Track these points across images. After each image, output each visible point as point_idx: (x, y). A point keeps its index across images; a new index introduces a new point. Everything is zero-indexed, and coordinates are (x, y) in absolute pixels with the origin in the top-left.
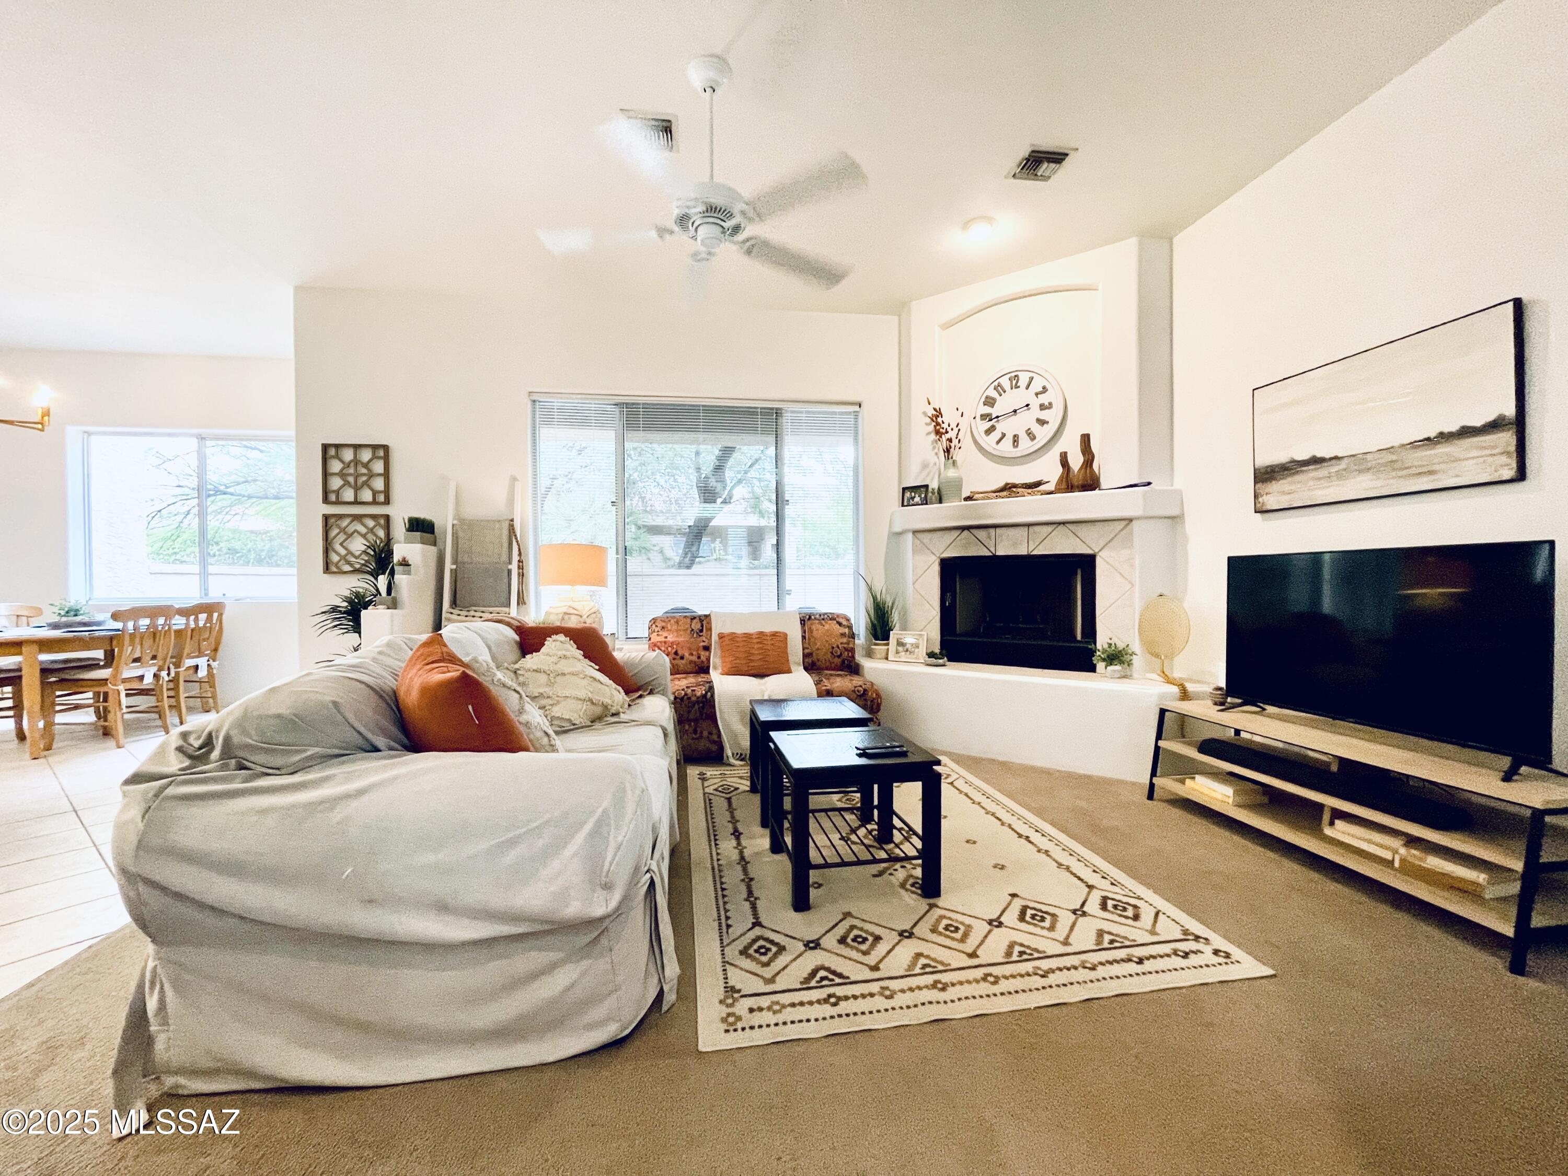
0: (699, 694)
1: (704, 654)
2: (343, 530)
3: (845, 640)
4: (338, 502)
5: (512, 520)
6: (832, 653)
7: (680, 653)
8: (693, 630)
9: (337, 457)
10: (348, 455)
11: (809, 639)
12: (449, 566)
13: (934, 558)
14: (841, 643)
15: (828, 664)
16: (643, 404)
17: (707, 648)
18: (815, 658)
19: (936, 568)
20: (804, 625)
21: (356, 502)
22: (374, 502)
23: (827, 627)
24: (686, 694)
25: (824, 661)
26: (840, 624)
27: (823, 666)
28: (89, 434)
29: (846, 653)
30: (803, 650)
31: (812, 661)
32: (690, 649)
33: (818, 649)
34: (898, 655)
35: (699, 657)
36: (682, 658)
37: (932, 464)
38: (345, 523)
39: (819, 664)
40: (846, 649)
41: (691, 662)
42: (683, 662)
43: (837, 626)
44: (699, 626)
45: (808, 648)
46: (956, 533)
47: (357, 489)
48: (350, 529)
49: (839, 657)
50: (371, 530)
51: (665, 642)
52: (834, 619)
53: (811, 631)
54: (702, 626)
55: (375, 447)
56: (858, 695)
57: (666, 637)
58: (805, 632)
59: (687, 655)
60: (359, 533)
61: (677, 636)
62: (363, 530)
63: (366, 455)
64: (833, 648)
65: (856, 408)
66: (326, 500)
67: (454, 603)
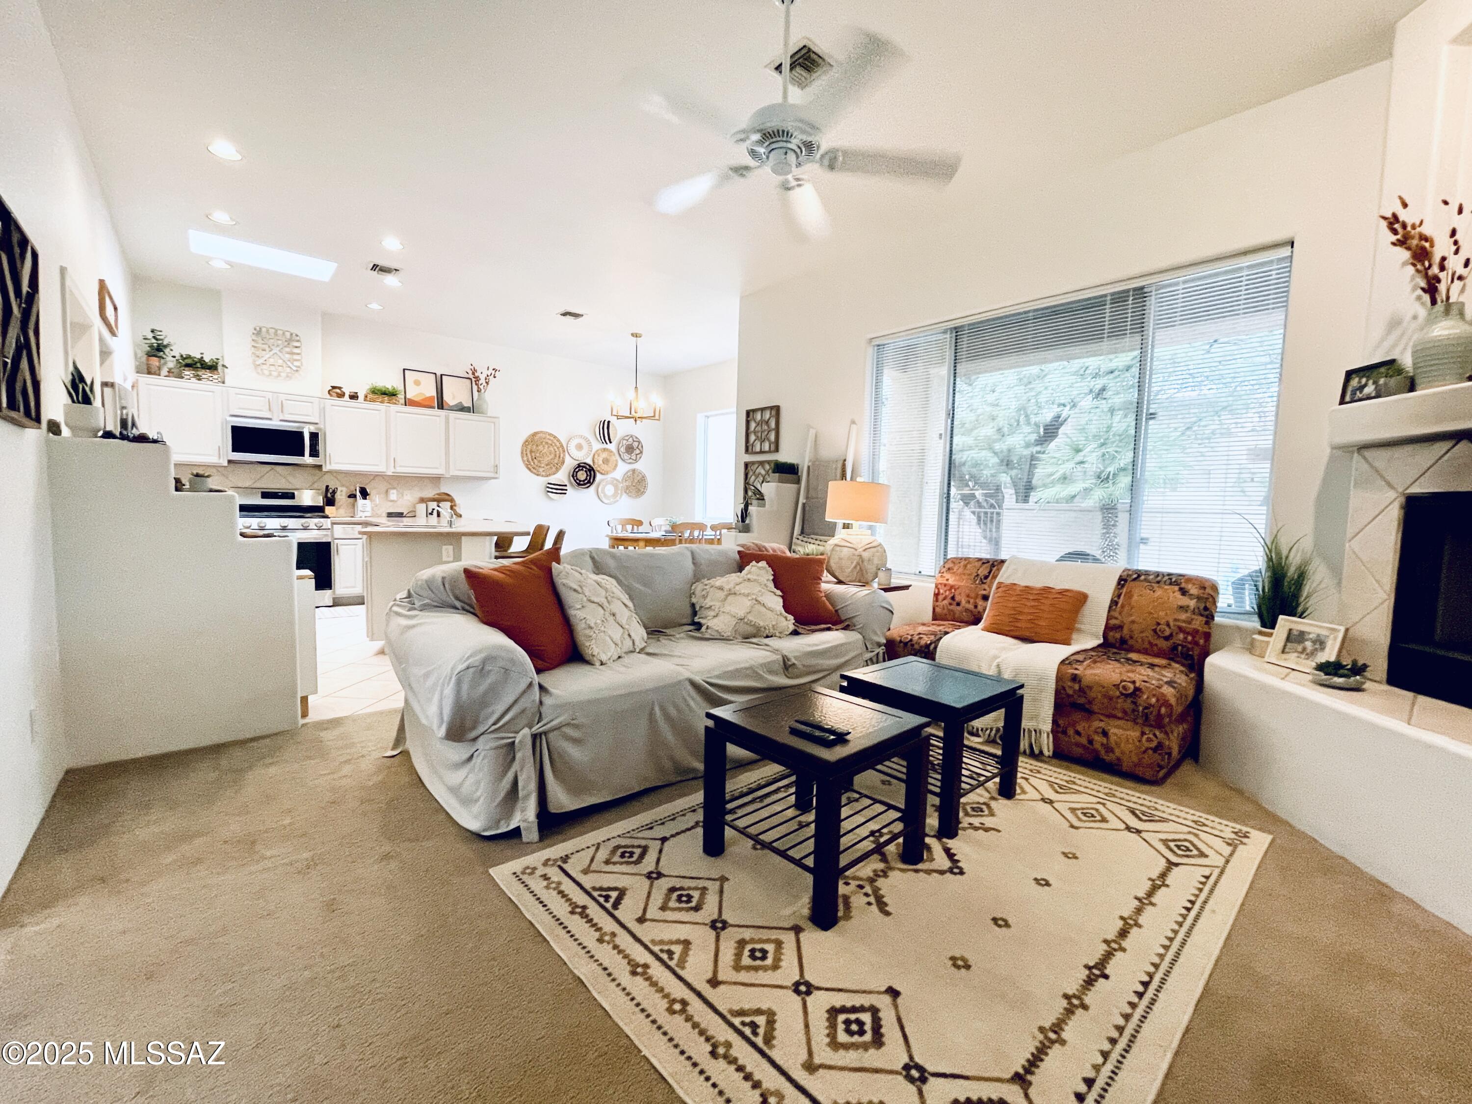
0: (923, 642)
1: (980, 603)
2: (754, 473)
3: (1183, 616)
4: (752, 452)
5: (845, 460)
6: (1155, 631)
7: (957, 598)
8: (978, 575)
9: (753, 418)
10: (758, 416)
11: (1123, 606)
12: (802, 500)
13: (1392, 494)
14: (1175, 620)
15: (1146, 645)
16: (969, 325)
17: (985, 598)
18: (1125, 631)
19: (1394, 515)
20: (1123, 586)
21: (761, 452)
22: (770, 451)
23: (1159, 592)
24: (911, 640)
25: (1140, 641)
26: (1183, 592)
27: (1137, 646)
28: (708, 417)
29: (1181, 636)
30: (1108, 620)
31: (1121, 637)
32: (968, 596)
33: (1133, 622)
34: (1285, 656)
35: (976, 607)
36: (958, 604)
37: (1408, 317)
38: (755, 467)
39: (1131, 642)
40: (1181, 629)
41: (967, 610)
42: (959, 608)
43: (1178, 595)
44: (986, 573)
45: (1116, 618)
46: (1444, 446)
47: (762, 441)
48: (758, 472)
49: (1167, 638)
51: (945, 585)
52: (1177, 583)
53: (1129, 595)
54: (990, 573)
55: (771, 408)
56: (1122, 694)
57: (947, 580)
58: (1119, 596)
59: (963, 602)
60: (761, 475)
61: (959, 580)
62: (764, 473)
63: (767, 415)
64: (1158, 624)
65: (1286, 252)
66: (747, 451)
67: (802, 532)
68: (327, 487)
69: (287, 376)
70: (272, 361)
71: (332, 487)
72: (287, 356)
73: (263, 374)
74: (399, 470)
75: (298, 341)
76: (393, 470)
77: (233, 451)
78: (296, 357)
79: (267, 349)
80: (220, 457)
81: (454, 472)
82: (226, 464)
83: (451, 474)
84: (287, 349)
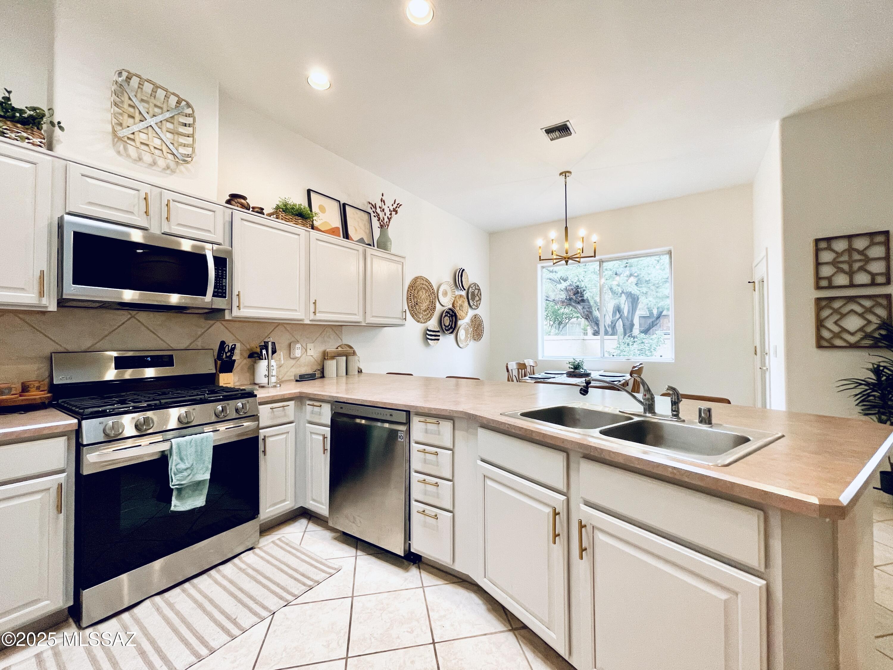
2: (836, 311)
4: (831, 287)
9: (829, 248)
10: (841, 245)
21: (852, 285)
22: (873, 284)
38: (836, 305)
47: (851, 274)
48: (845, 310)
50: (869, 310)
55: (873, 235)
60: (856, 313)
62: (859, 309)
63: (862, 243)
66: (818, 287)
68: (223, 343)
69: (168, 167)
70: (143, 137)
71: (230, 343)
72: (169, 135)
73: (128, 156)
74: (319, 316)
75: (188, 115)
76: (312, 317)
77: (74, 283)
78: (182, 140)
79: (138, 117)
80: (41, 294)
81: (371, 320)
82: (53, 307)
83: (368, 321)
84: (169, 126)
